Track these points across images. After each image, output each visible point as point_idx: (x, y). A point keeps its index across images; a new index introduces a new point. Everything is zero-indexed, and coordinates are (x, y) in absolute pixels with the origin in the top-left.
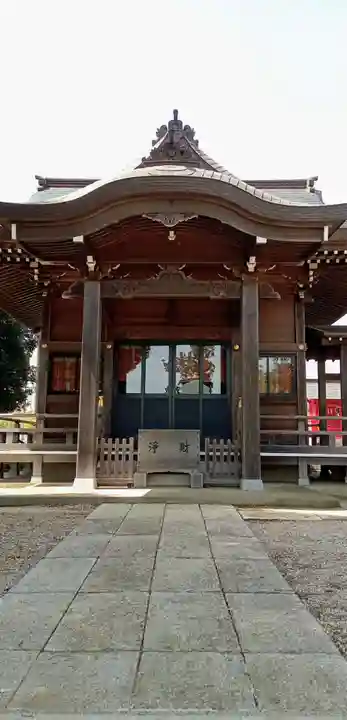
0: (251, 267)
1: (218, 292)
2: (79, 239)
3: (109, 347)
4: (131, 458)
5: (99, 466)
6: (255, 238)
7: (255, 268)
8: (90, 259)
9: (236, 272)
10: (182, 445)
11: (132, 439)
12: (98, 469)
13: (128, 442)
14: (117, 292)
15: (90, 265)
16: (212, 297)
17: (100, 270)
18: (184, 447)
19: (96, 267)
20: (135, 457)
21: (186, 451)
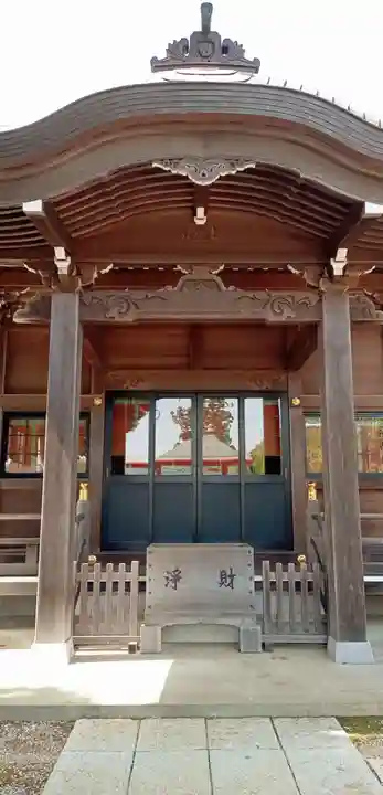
0: (338, 268)
1: (279, 310)
2: (33, 207)
3: (98, 402)
4: (134, 587)
5: (78, 612)
6: (361, 205)
7: (345, 269)
8: (60, 252)
9: (308, 277)
10: (223, 575)
11: (135, 564)
12: (76, 620)
13: (128, 570)
14: (108, 310)
15: (59, 264)
16: (271, 318)
17: (79, 274)
18: (227, 578)
19: (71, 268)
20: (142, 585)
21: (231, 585)
